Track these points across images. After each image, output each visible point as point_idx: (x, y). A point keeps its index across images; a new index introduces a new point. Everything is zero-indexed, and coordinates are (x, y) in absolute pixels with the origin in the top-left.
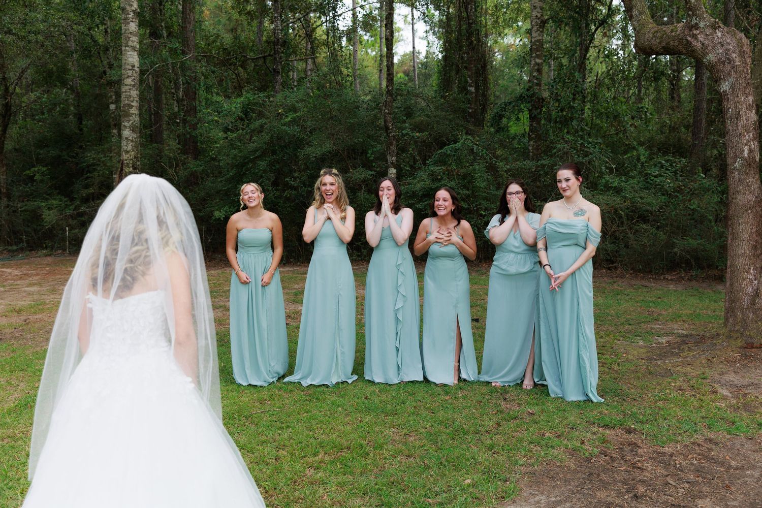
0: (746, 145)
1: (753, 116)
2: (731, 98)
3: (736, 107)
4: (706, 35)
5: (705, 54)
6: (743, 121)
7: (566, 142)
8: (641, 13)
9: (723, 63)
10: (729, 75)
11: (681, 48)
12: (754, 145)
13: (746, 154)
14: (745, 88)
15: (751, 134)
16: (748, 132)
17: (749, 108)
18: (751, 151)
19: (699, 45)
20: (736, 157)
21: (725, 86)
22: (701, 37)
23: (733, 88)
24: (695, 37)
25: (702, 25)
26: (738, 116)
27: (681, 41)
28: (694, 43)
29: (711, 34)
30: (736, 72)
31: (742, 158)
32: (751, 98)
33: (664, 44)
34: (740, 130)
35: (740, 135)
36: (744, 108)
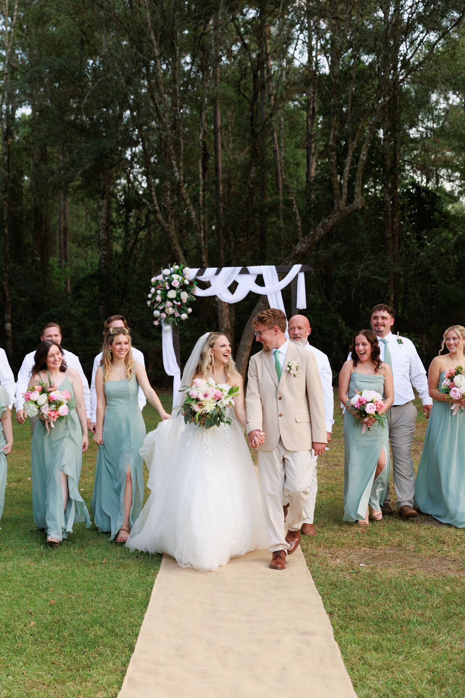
1: (228, 311)
3: (221, 308)
6: (224, 313)
7: (126, 307)
12: (228, 323)
13: (226, 326)
17: (226, 308)
18: (227, 325)
20: (222, 327)
26: (222, 311)
34: (223, 316)
35: (223, 319)
36: (224, 308)
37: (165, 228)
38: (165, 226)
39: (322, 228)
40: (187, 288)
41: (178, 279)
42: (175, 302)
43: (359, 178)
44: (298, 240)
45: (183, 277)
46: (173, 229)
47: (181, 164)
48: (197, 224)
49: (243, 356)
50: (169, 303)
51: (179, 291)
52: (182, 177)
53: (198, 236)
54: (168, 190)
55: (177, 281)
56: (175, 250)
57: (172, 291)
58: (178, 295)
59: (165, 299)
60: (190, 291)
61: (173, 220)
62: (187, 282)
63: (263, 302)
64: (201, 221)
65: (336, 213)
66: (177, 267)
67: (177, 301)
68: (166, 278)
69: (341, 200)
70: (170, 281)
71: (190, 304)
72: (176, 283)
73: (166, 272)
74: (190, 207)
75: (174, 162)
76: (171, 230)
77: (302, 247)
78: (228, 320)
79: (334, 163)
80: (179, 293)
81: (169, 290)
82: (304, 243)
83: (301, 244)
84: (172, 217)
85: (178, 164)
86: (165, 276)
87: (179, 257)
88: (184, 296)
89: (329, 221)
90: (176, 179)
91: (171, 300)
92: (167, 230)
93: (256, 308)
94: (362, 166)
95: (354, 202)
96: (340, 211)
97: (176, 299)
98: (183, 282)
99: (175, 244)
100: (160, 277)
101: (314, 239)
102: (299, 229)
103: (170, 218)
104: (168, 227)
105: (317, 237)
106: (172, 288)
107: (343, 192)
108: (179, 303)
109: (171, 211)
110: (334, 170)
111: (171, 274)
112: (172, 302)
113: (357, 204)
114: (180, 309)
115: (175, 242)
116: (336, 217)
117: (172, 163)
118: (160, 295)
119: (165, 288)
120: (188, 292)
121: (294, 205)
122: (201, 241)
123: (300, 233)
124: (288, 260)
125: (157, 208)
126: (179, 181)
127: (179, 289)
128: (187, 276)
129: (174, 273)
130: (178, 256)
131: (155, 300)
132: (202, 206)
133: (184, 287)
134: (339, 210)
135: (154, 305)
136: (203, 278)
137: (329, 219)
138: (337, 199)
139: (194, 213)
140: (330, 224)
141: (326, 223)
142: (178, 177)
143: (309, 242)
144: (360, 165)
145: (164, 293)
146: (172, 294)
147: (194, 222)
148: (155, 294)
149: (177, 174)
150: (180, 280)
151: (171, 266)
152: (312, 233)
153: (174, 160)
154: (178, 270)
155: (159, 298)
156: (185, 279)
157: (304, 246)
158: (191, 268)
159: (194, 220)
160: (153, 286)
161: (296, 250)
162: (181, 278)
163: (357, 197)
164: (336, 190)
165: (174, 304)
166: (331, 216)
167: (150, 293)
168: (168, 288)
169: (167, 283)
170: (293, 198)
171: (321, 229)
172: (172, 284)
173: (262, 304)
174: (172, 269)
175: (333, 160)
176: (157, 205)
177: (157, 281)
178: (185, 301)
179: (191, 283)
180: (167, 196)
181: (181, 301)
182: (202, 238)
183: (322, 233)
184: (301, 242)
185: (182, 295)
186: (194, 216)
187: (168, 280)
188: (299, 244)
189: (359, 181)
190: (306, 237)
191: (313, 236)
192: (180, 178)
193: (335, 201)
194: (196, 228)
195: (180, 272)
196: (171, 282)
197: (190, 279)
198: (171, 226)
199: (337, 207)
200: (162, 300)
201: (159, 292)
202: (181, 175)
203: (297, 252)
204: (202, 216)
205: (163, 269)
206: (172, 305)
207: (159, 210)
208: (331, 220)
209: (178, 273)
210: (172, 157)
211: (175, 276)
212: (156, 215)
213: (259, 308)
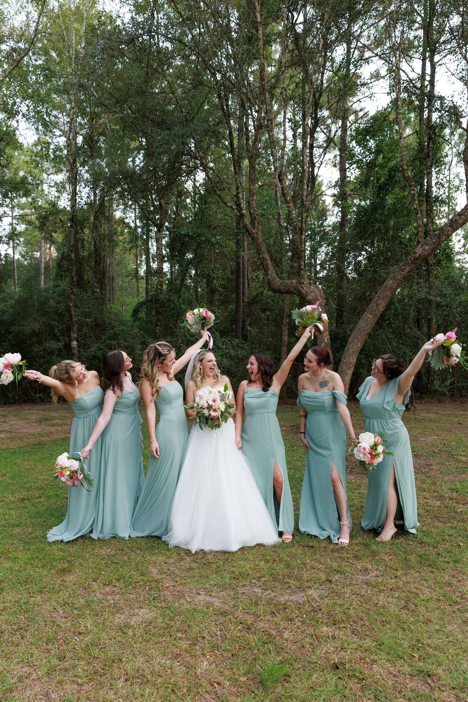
0: (326, 337)
5: (307, 296)
8: (272, 273)
9: (315, 300)
11: (295, 292)
13: (326, 340)
15: (327, 332)
18: (328, 339)
19: (304, 291)
20: (322, 342)
22: (305, 288)
24: (302, 287)
25: (305, 283)
27: (295, 289)
28: (302, 290)
31: (324, 342)
33: (287, 289)
38: (254, 231)
39: (451, 226)
44: (419, 242)
49: (347, 374)
61: (260, 227)
63: (371, 314)
76: (259, 236)
77: (423, 250)
82: (427, 245)
83: (422, 246)
84: (258, 224)
87: (267, 266)
89: (461, 218)
92: (255, 235)
93: (362, 320)
99: (264, 252)
101: (439, 240)
102: (420, 229)
103: (256, 224)
104: (257, 233)
105: (444, 237)
109: (257, 217)
115: (264, 249)
121: (415, 200)
123: (420, 235)
124: (404, 266)
125: (244, 212)
130: (267, 264)
137: (460, 215)
139: (295, 212)
140: (461, 221)
141: (456, 220)
143: (433, 244)
152: (437, 232)
157: (427, 248)
159: (294, 220)
171: (448, 228)
173: (370, 316)
180: (253, 200)
184: (421, 243)
186: (295, 215)
188: (420, 246)
190: (427, 239)
191: (439, 236)
194: (296, 229)
203: (417, 255)
204: (305, 215)
208: (462, 217)
212: (243, 220)
213: (367, 320)
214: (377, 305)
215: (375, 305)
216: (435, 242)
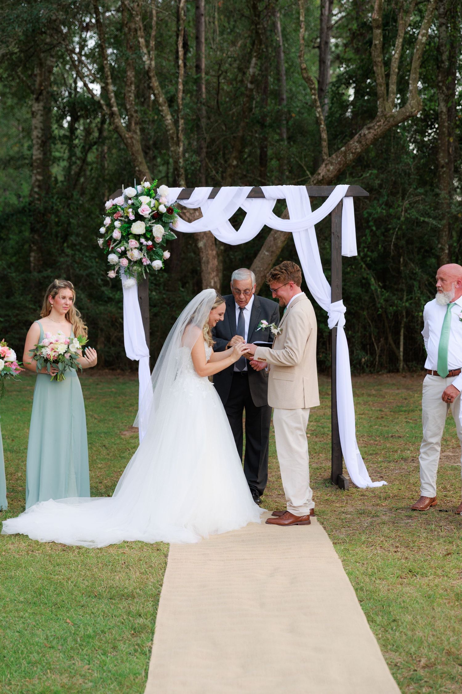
0: (212, 279)
1: (216, 262)
2: (204, 251)
3: (207, 257)
4: (190, 213)
6: (210, 265)
10: (203, 238)
14: (211, 246)
15: (215, 273)
16: (213, 271)
17: (214, 258)
18: (215, 283)
21: (201, 244)
23: (205, 245)
26: (208, 262)
29: (193, 213)
30: (206, 236)
32: (214, 252)
34: (209, 270)
35: (209, 273)
36: (211, 258)
37: (126, 139)
38: (127, 136)
39: (359, 142)
40: (164, 219)
41: (149, 204)
42: (143, 240)
43: (415, 68)
44: (323, 160)
45: (157, 200)
46: (138, 141)
47: (152, 43)
48: (173, 133)
50: (133, 243)
51: (149, 224)
52: (153, 63)
53: (175, 151)
54: (131, 84)
55: (148, 207)
56: (139, 171)
57: (139, 222)
58: (149, 230)
59: (127, 235)
60: (168, 223)
61: (138, 127)
62: (162, 209)
63: (267, 251)
64: (180, 128)
65: (379, 121)
66: (147, 185)
67: (147, 239)
68: (130, 202)
69: (387, 100)
70: (135, 207)
71: (168, 244)
72: (145, 211)
73: (130, 191)
74: (164, 108)
75: (142, 40)
76: (134, 142)
77: (328, 171)
78: (217, 275)
79: (378, 46)
80: (150, 226)
81: (134, 221)
82: (332, 164)
83: (326, 165)
84: (136, 124)
85: (147, 42)
86: (127, 198)
88: (159, 231)
89: (370, 133)
90: (144, 65)
91: (137, 237)
92: (129, 141)
93: (257, 258)
94: (420, 52)
95: (408, 104)
96: (386, 118)
97: (144, 236)
98: (157, 209)
99: (141, 163)
100: (119, 201)
101: (346, 159)
102: (325, 144)
103: (133, 125)
104: (131, 138)
105: (351, 155)
106: (139, 217)
107: (390, 89)
108: (150, 243)
109: (135, 115)
110: (378, 57)
111: (137, 196)
112: (139, 240)
113: (412, 108)
114: (152, 252)
115: (140, 160)
116: (379, 126)
117: (139, 42)
118: (120, 228)
119: (127, 217)
120: (165, 225)
121: (317, 107)
122: (179, 158)
123: (325, 150)
125: (115, 109)
126: (149, 68)
127: (150, 220)
128: (162, 200)
129: (142, 194)
131: (112, 237)
132: (181, 107)
133: (157, 217)
134: (384, 116)
135: (110, 245)
136: (188, 203)
137: (369, 128)
138: (381, 100)
139: (169, 117)
140: (370, 136)
141: (365, 135)
142: (148, 62)
143: (339, 163)
144: (417, 50)
145: (126, 225)
146: (138, 228)
147: (169, 130)
148: (111, 228)
149: (145, 58)
150: (152, 205)
151: (139, 183)
152: (343, 149)
153: (142, 37)
154: (149, 190)
155: (117, 234)
156: (160, 204)
157: (332, 168)
158: (169, 187)
159: (170, 127)
160: (108, 215)
161: (319, 174)
162: (153, 202)
163: (412, 96)
164: (381, 86)
165: (141, 244)
166: (372, 125)
167: (104, 226)
168: (132, 217)
169: (131, 210)
170: (317, 97)
171: (356, 144)
172: (140, 211)
173: (267, 253)
174: (139, 187)
175: (377, 42)
176: (115, 104)
177: (115, 206)
178: (159, 240)
179: (170, 210)
180: (130, 92)
181: (152, 239)
182: (180, 154)
183: (359, 150)
184: (326, 162)
185: (154, 229)
186: (170, 121)
187: (133, 204)
188: (324, 165)
189: (415, 73)
190: (334, 156)
191: (345, 152)
192: (151, 64)
193: (378, 102)
194: (172, 138)
195: (152, 191)
196: (138, 208)
197: (169, 205)
198: (135, 136)
199: (382, 112)
200: (122, 236)
201: (117, 224)
202: (151, 60)
203: (320, 177)
204: (181, 122)
205: (125, 188)
206: (138, 245)
207: (117, 113)
208: (372, 131)
209: (148, 195)
210: (139, 33)
211: (145, 199)
212: (114, 120)
213: (263, 258)
214: (275, 239)
215: (272, 239)
216: (340, 161)
